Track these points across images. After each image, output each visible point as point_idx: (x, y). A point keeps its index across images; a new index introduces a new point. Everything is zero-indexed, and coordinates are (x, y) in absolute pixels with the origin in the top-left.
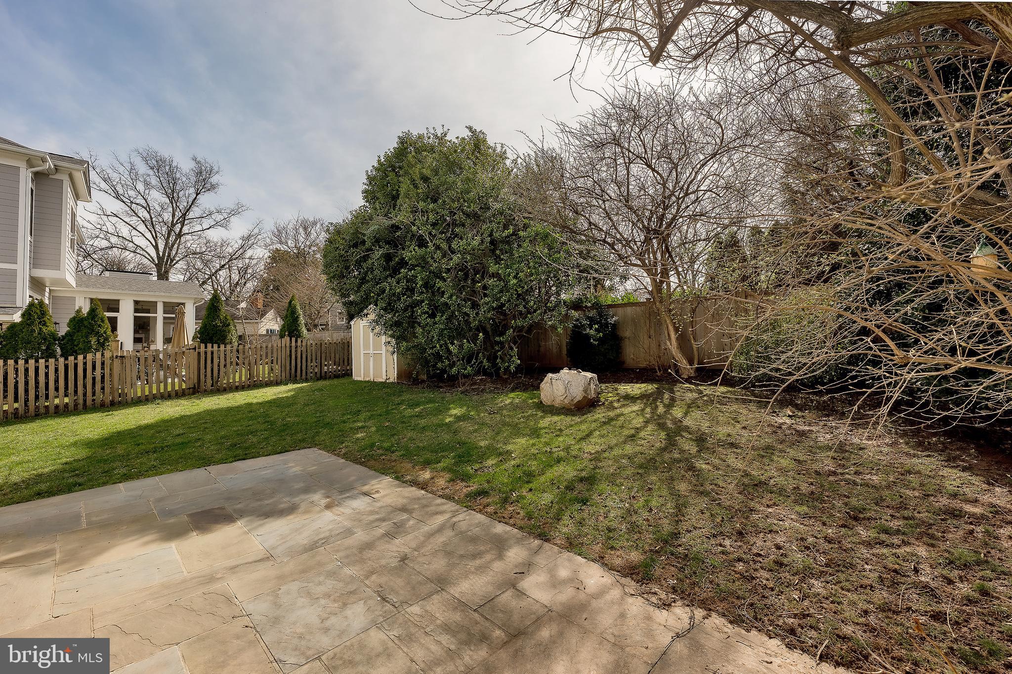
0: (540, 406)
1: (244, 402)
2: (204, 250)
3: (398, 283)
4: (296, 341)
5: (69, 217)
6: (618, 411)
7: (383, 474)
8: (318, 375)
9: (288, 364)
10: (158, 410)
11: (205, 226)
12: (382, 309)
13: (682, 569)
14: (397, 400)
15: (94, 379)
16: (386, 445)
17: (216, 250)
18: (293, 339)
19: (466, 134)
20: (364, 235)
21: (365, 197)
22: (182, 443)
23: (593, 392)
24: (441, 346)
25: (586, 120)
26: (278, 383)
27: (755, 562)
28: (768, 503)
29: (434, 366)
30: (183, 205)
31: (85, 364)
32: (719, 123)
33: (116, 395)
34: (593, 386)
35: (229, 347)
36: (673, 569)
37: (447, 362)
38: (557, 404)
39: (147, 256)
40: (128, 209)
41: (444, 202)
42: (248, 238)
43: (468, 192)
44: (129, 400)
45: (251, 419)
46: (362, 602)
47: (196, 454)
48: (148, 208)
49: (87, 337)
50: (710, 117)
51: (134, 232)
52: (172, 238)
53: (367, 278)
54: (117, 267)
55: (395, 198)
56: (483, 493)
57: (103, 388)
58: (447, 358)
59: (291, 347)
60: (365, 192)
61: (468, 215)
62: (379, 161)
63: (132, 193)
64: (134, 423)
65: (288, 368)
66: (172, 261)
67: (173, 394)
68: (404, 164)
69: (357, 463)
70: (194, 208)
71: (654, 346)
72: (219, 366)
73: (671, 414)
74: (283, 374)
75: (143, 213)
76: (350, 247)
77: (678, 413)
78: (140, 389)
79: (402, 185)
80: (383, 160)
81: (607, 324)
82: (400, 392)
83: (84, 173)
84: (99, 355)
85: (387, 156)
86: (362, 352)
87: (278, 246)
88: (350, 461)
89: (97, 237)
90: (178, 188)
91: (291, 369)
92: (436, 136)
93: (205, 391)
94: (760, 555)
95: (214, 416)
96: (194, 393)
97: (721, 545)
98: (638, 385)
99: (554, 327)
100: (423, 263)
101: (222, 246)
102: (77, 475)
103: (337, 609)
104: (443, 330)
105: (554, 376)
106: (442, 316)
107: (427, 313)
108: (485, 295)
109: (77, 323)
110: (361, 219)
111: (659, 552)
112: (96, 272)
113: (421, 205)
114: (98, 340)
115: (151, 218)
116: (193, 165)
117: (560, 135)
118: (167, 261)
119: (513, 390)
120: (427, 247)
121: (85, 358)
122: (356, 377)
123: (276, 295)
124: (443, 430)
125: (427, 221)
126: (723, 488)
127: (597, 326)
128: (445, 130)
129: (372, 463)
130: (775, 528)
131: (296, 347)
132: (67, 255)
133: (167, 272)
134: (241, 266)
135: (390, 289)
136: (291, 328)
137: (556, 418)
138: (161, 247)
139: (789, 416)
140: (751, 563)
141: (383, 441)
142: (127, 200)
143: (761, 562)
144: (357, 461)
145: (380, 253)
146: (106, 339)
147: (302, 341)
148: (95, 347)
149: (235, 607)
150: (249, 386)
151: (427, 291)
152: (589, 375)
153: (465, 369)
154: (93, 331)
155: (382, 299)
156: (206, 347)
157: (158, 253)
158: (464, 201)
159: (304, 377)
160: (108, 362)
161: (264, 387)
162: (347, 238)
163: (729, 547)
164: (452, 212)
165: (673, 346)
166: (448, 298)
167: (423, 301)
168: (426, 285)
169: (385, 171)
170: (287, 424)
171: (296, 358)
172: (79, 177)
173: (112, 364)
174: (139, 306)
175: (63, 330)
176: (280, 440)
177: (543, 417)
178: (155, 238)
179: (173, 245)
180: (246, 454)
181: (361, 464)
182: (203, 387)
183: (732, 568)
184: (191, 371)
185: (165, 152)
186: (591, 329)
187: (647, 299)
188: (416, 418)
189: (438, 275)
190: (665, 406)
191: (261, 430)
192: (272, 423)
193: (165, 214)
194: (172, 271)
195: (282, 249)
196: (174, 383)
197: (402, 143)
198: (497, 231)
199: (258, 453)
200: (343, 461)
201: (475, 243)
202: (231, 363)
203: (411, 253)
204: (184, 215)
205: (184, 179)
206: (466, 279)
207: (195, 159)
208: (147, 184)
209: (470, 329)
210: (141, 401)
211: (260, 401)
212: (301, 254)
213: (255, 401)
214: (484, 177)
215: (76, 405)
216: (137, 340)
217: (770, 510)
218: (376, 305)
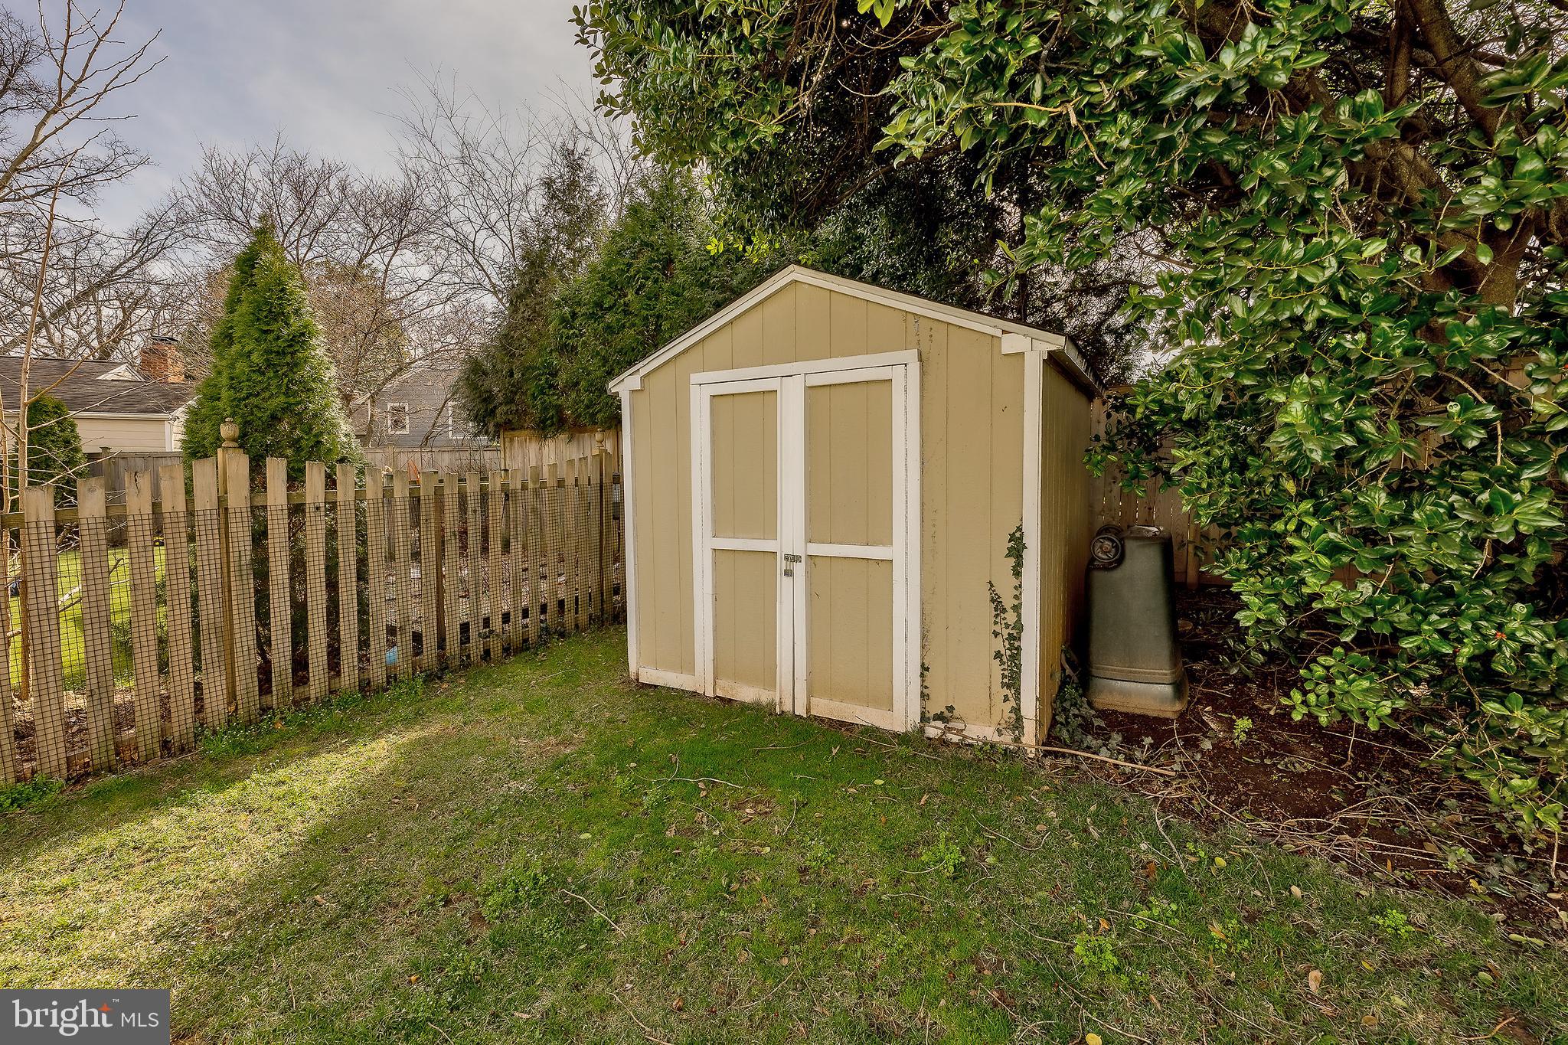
4: (295, 477)
18: (276, 470)
86: (705, 543)
91: (263, 644)
131: (297, 510)
147: (331, 482)
171: (298, 567)
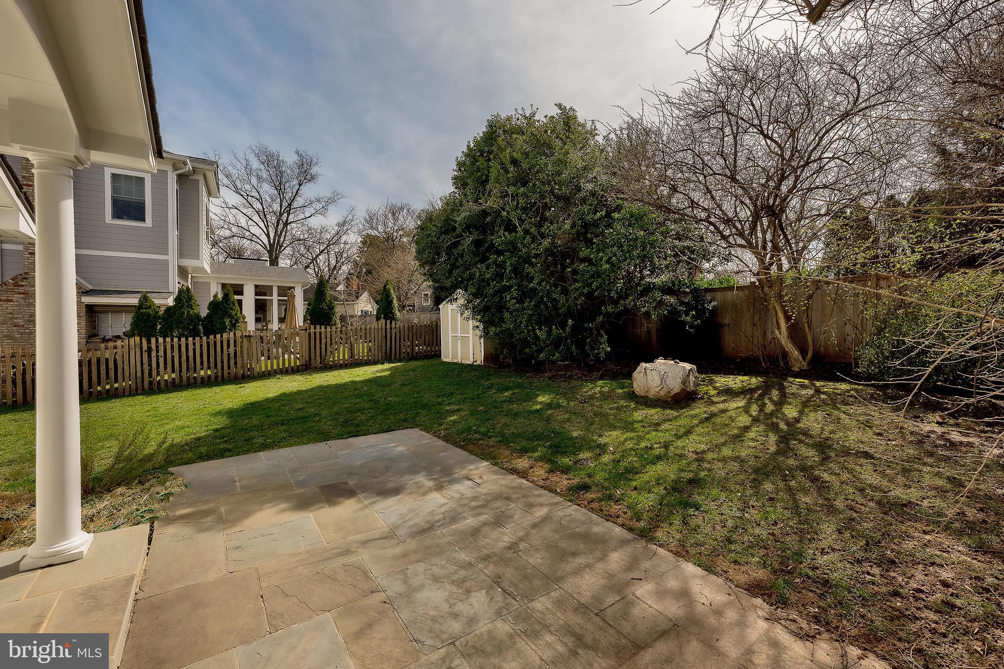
0: (632, 396)
1: (349, 380)
2: (306, 236)
3: (488, 268)
4: (391, 323)
5: (204, 213)
6: (721, 406)
7: (484, 459)
8: (410, 356)
9: (384, 345)
10: (279, 384)
11: (307, 215)
12: (472, 294)
13: (822, 596)
14: (487, 383)
15: (229, 355)
16: (483, 430)
17: (316, 235)
18: (388, 322)
19: (555, 112)
20: (456, 222)
21: (454, 183)
22: (304, 417)
23: (692, 385)
24: (529, 331)
25: (690, 87)
26: (375, 363)
27: (917, 599)
28: (924, 528)
29: (521, 351)
30: (289, 195)
31: (222, 342)
32: (854, 78)
33: (246, 370)
34: (692, 378)
35: (334, 328)
36: (811, 595)
37: (535, 348)
38: (652, 394)
39: (260, 243)
40: (245, 201)
41: (534, 185)
42: (344, 223)
43: (559, 174)
44: (256, 374)
45: (357, 396)
46: (484, 591)
47: (316, 428)
48: (260, 200)
49: (223, 319)
50: (843, 71)
51: (250, 223)
52: (281, 227)
53: (457, 264)
54: (237, 254)
55: (484, 182)
56: (585, 487)
57: (236, 363)
58: (535, 344)
59: (386, 329)
60: (455, 178)
61: (558, 198)
62: (468, 146)
63: (247, 187)
64: (262, 396)
65: (384, 348)
66: (281, 247)
67: (290, 370)
68: (495, 148)
69: (457, 447)
70: (298, 199)
71: (758, 333)
72: (326, 345)
73: (782, 413)
74: (380, 355)
75: (258, 206)
76: (441, 234)
77: (791, 412)
78: (264, 364)
79: (492, 170)
80: (472, 146)
81: (704, 309)
82: (488, 375)
83: (215, 172)
84: (232, 334)
85: (477, 143)
86: (450, 335)
87: (370, 232)
88: (451, 444)
89: (223, 227)
90: (284, 180)
91: (386, 349)
92: (525, 117)
93: (315, 367)
94: (922, 591)
95: (326, 393)
96: (306, 370)
97: (869, 574)
98: (741, 378)
99: (647, 314)
100: (513, 248)
101: (321, 233)
102: (226, 442)
103: (462, 596)
104: (532, 315)
105: (648, 365)
106: (530, 302)
107: (516, 298)
108: (575, 281)
109: (215, 306)
110: (452, 206)
111: (792, 573)
112: (221, 258)
113: (511, 190)
114: (231, 321)
115: (264, 209)
116: (295, 158)
117: (659, 107)
118: (277, 247)
119: (601, 378)
120: (516, 232)
121: (222, 336)
122: (444, 359)
123: (369, 278)
124: (536, 417)
125: (517, 205)
126: (862, 505)
127: (694, 313)
128: (534, 109)
129: (471, 447)
130: (938, 561)
131: (391, 328)
132: (204, 247)
133: (277, 258)
134: (337, 250)
135: (480, 275)
136: (385, 310)
137: (653, 411)
138: (272, 235)
139: (938, 423)
140: (911, 599)
141: (479, 426)
142: (244, 194)
143: (924, 601)
144: (456, 444)
145: (471, 239)
146: (237, 321)
147: (396, 323)
148: (228, 327)
149: (371, 582)
150: (351, 364)
151: (516, 277)
152: (688, 366)
153: (554, 355)
154: (227, 313)
155: (472, 284)
156: (315, 329)
157: (269, 241)
158: (555, 183)
159: (397, 357)
160: (239, 340)
161: (364, 366)
162: (439, 225)
163: (878, 576)
164: (542, 195)
165: (782, 335)
166: (538, 284)
167: (511, 287)
168: (516, 270)
169: (474, 157)
170: (389, 403)
171: (391, 338)
172: (211, 175)
173: (242, 342)
174: (260, 290)
175: (204, 312)
176: (385, 419)
177: (635, 409)
178: (267, 227)
179: (281, 233)
180: (358, 431)
181: (461, 447)
182: (313, 364)
183: (888, 603)
184: (304, 350)
185: (273, 148)
186: (687, 315)
187: (753, 283)
188: (507, 403)
189: (527, 260)
190: (775, 403)
191: (368, 409)
192: (376, 402)
193: (274, 205)
194: (281, 256)
195: (373, 234)
196: (291, 360)
197: (490, 126)
198: (588, 213)
199: (368, 430)
200: (443, 443)
201: (567, 227)
202: (336, 342)
203: (500, 238)
204: (290, 205)
205: (289, 172)
206: (555, 264)
207: (297, 153)
208: (259, 178)
209: (559, 315)
210: (265, 376)
211: (362, 378)
212: (389, 238)
213: (358, 379)
214: (576, 158)
215: (216, 377)
216: (258, 320)
217: (928, 537)
218: (466, 290)
